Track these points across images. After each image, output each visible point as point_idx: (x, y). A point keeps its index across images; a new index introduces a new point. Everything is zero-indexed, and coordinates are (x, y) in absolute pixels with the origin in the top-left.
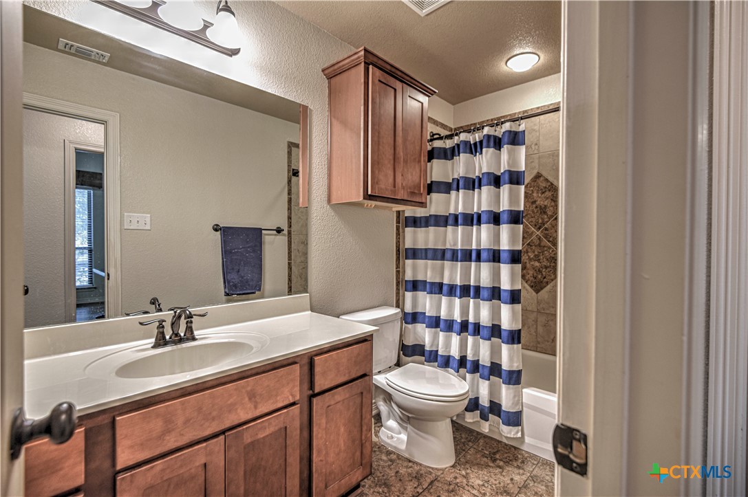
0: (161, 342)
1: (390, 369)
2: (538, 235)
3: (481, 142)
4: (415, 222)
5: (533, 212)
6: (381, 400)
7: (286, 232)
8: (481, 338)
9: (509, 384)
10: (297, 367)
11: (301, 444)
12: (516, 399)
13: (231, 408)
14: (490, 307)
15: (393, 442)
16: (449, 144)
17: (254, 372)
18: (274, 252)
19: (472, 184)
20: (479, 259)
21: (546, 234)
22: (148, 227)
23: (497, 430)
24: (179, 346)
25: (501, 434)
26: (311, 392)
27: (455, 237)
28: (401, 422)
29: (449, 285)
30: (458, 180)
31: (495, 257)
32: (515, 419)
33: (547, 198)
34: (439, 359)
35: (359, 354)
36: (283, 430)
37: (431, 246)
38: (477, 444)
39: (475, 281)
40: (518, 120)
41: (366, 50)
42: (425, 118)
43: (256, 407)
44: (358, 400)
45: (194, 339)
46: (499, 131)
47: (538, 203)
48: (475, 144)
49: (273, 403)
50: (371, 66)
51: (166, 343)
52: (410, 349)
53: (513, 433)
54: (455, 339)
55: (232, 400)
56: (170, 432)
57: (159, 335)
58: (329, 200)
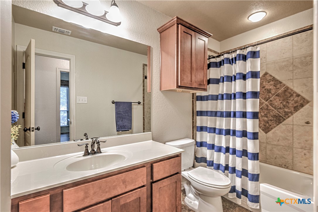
0: (87, 153)
1: (190, 169)
2: (266, 104)
3: (235, 58)
4: (201, 98)
5: (263, 92)
6: (185, 183)
7: (142, 103)
8: (237, 156)
9: (252, 180)
10: (145, 169)
11: (147, 205)
12: (257, 189)
13: (115, 188)
14: (241, 141)
15: (192, 204)
16: (218, 60)
17: (125, 170)
18: (137, 112)
19: (231, 79)
20: (235, 116)
21: (271, 103)
22: (86, 102)
23: (245, 203)
24: (94, 156)
25: (248, 206)
26: (152, 180)
27: (222, 106)
28: (195, 195)
29: (219, 129)
30: (223, 78)
31: (244, 115)
32: (256, 199)
33: (271, 85)
34: (214, 165)
35: (175, 163)
36: (139, 199)
37: (209, 110)
38: (235, 210)
39: (233, 127)
40: (255, 45)
41: (177, 18)
42: (206, 49)
43: (126, 187)
44: (174, 185)
45: (101, 152)
46: (245, 52)
47: (266, 87)
48: (232, 59)
49: (134, 185)
50: (180, 25)
51: (89, 154)
52: (199, 159)
53: (254, 206)
54: (222, 156)
55: (115, 184)
56: (87, 198)
57: (86, 150)
58: (161, 89)
